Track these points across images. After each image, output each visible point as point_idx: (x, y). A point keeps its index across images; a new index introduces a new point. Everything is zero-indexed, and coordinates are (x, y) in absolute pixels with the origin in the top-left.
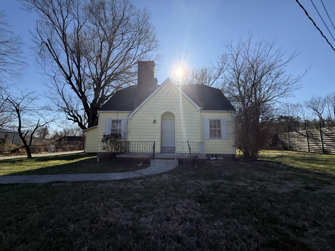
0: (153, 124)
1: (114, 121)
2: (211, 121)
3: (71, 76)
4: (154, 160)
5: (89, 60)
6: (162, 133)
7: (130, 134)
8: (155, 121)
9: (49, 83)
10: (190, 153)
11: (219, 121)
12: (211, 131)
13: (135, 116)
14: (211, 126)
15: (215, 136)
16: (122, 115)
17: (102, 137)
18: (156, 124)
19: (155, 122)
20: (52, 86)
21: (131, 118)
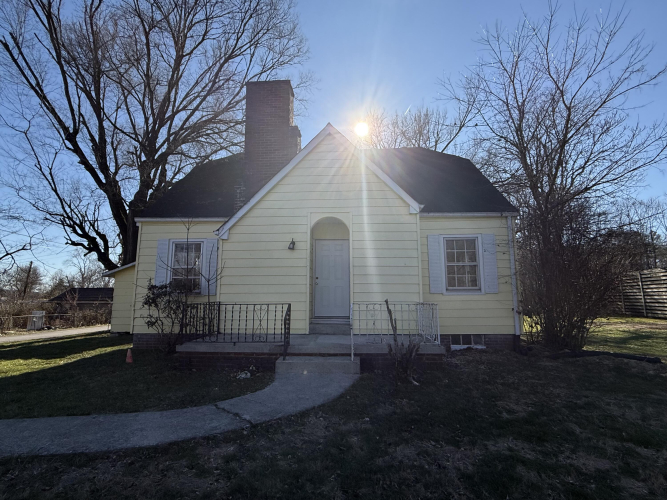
0: (289, 254)
1: (179, 247)
2: (450, 243)
3: (76, 131)
4: (289, 360)
5: (126, 91)
6: (314, 279)
7: (224, 281)
8: (293, 243)
9: (14, 149)
10: (395, 336)
11: (472, 243)
12: (450, 270)
13: (237, 229)
14: (450, 257)
15: (461, 283)
16: (201, 230)
17: (146, 291)
18: (295, 254)
19: (292, 246)
20: (21, 156)
21: (225, 237)
